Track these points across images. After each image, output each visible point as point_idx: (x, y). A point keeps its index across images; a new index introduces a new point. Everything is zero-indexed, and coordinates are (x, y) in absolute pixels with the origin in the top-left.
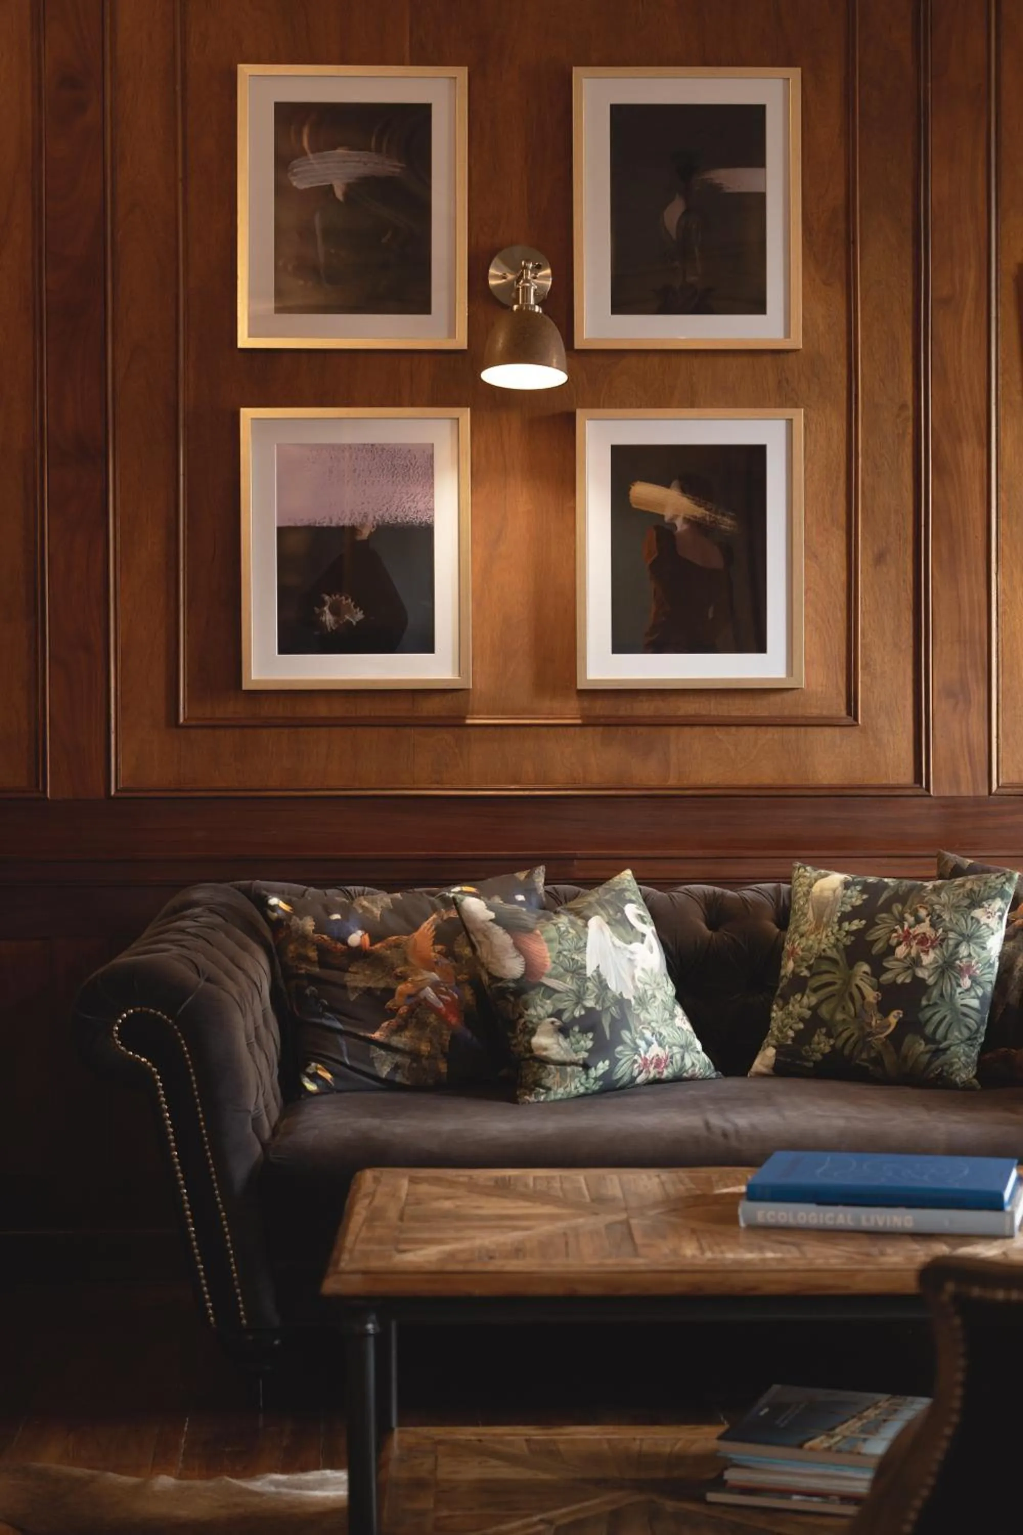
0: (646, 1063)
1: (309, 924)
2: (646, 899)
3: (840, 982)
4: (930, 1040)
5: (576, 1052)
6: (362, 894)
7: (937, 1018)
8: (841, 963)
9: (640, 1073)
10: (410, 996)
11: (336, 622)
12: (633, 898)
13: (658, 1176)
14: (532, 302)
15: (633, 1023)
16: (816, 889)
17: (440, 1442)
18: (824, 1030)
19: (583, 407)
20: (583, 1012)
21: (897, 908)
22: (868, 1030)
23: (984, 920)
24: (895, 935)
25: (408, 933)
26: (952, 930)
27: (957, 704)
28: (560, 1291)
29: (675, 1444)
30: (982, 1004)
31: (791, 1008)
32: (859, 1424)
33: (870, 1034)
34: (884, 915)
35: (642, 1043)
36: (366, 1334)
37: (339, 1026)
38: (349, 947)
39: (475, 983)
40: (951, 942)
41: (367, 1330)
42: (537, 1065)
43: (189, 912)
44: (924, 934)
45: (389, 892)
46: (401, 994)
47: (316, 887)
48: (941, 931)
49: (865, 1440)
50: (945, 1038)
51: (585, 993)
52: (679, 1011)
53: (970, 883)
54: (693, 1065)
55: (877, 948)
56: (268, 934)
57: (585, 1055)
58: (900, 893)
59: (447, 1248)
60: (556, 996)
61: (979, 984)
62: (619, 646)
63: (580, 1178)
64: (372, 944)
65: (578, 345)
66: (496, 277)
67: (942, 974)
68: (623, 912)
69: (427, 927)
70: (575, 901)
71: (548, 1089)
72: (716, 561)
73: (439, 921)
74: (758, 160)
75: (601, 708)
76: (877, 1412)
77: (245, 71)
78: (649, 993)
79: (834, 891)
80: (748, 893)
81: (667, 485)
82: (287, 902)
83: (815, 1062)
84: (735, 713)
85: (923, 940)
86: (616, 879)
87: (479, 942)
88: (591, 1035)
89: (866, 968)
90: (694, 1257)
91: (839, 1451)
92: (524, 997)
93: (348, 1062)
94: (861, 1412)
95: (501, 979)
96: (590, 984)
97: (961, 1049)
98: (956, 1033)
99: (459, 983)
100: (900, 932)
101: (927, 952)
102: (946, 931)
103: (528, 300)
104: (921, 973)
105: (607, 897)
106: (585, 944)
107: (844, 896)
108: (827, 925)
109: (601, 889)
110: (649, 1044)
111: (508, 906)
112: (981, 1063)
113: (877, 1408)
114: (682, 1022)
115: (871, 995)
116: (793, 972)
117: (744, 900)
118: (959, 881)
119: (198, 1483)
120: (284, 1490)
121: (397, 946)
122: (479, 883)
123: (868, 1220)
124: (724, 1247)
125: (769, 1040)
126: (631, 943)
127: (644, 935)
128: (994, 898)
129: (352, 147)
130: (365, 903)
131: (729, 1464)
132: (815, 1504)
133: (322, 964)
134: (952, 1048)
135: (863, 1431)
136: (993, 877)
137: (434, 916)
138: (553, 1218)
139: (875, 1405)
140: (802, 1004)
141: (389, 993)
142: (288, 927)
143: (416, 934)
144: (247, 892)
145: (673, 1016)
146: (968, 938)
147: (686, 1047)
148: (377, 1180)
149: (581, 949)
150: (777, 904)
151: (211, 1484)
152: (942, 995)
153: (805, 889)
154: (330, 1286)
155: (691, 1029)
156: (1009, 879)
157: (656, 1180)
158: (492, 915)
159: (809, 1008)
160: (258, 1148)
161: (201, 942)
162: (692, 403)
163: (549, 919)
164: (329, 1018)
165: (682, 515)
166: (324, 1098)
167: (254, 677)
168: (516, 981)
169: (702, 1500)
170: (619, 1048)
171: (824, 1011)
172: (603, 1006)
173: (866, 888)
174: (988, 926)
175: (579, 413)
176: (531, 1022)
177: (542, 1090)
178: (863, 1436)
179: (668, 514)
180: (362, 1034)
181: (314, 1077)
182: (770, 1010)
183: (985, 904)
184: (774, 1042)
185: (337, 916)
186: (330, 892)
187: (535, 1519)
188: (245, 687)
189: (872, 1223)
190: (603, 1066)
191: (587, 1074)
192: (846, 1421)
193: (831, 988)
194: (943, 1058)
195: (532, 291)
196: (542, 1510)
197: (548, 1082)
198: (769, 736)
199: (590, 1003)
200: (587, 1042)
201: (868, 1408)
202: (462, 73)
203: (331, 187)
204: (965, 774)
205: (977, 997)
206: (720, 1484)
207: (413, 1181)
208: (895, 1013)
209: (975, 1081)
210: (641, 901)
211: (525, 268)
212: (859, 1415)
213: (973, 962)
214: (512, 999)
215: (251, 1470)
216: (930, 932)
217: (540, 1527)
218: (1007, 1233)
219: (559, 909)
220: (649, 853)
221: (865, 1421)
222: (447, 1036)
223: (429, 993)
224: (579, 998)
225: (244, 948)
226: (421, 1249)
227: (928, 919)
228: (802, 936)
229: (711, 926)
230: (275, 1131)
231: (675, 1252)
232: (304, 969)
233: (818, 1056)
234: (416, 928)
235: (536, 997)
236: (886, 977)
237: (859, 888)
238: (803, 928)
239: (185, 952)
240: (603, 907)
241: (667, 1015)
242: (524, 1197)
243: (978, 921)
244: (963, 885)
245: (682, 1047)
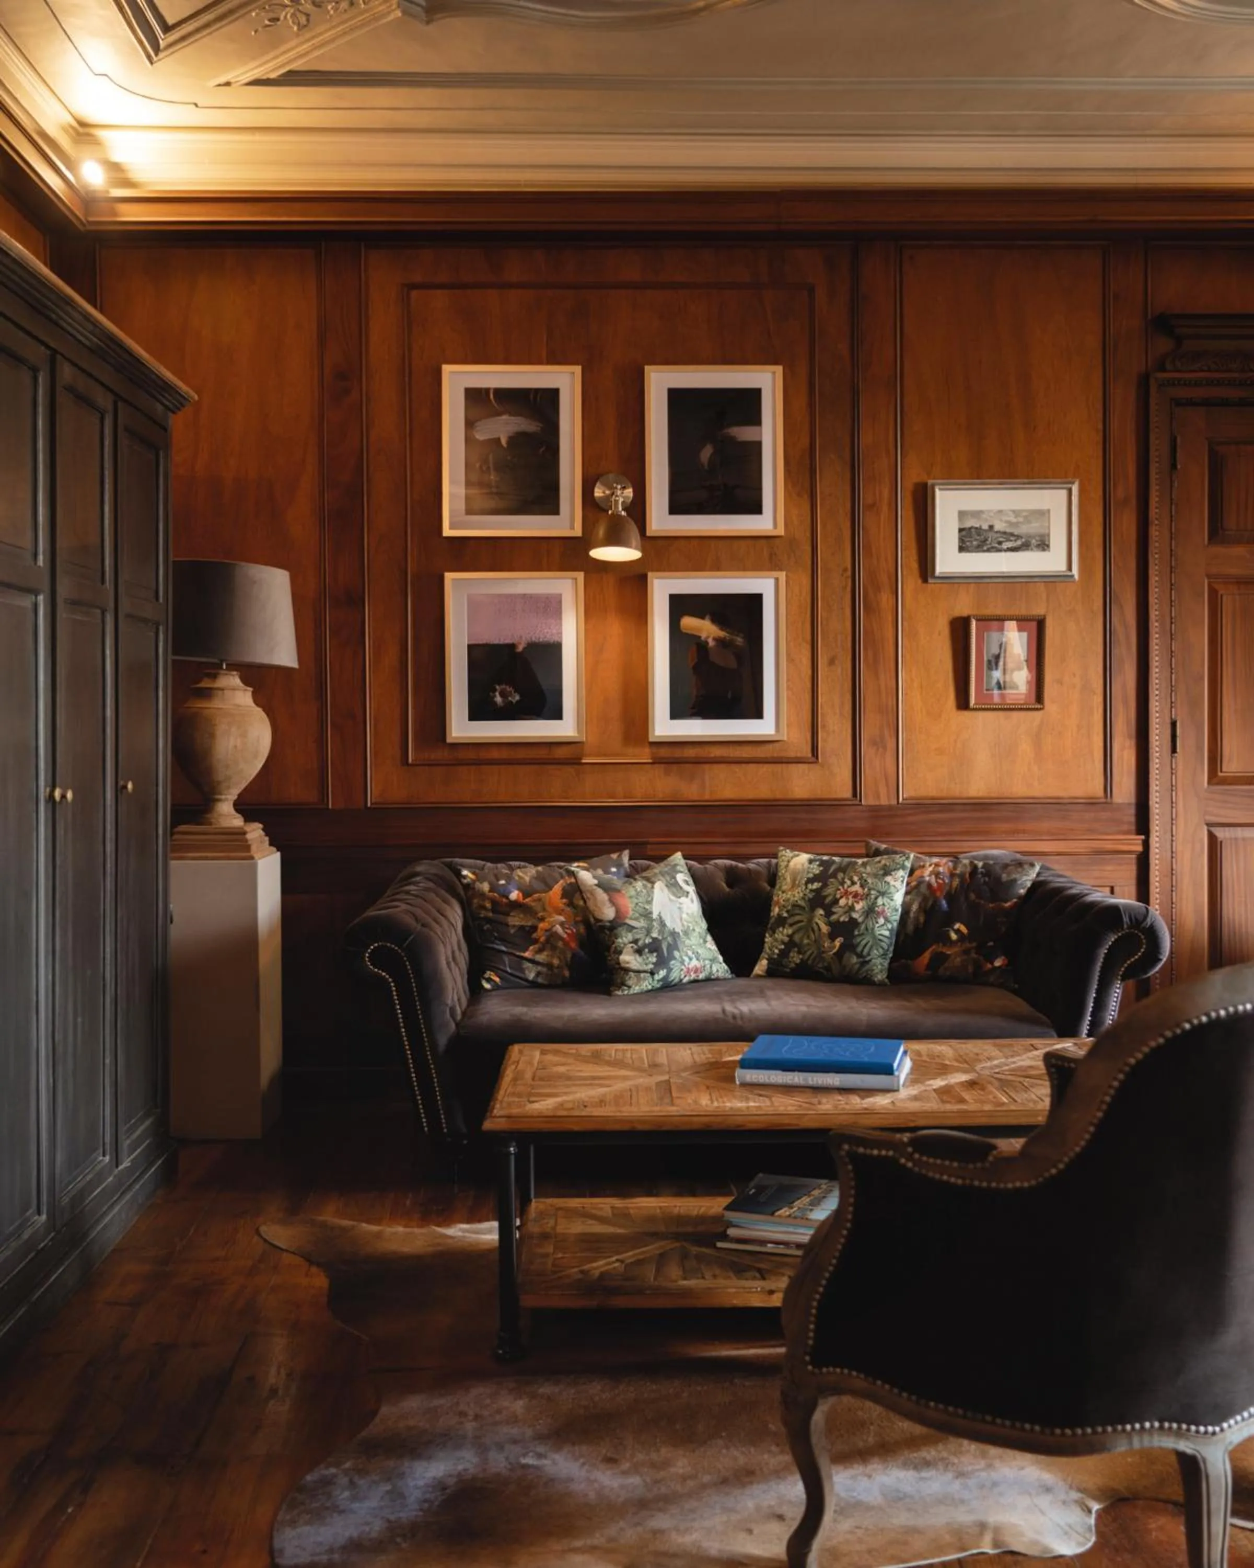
0: (688, 971)
1: (485, 887)
2: (690, 869)
3: (805, 920)
4: (860, 956)
5: (646, 964)
6: (519, 867)
7: (864, 942)
8: (807, 909)
9: (685, 976)
10: (546, 931)
11: (503, 701)
12: (682, 870)
13: (690, 1049)
14: (620, 509)
15: (681, 946)
16: (792, 864)
17: (560, 1209)
18: (796, 949)
19: (652, 571)
20: (651, 940)
21: (840, 875)
22: (823, 949)
23: (892, 883)
24: (839, 892)
25: (545, 892)
26: (874, 889)
27: (878, 749)
28: (626, 1127)
29: (700, 1209)
30: (891, 934)
31: (776, 935)
32: (808, 1200)
33: (823, 952)
34: (832, 880)
35: (686, 959)
36: (509, 1153)
37: (503, 948)
38: (510, 901)
39: (586, 923)
40: (873, 897)
41: (510, 1151)
42: (623, 972)
43: (414, 879)
44: (857, 891)
45: (536, 865)
46: (542, 930)
47: (492, 862)
48: (866, 889)
49: (811, 1210)
50: (869, 954)
51: (652, 928)
52: (709, 938)
53: (884, 860)
54: (718, 971)
55: (828, 900)
56: (462, 893)
57: (651, 966)
58: (842, 866)
59: (559, 1099)
60: (635, 931)
61: (889, 922)
62: (675, 714)
63: (642, 1050)
64: (524, 899)
65: (648, 534)
66: (598, 492)
67: (867, 916)
68: (675, 878)
69: (558, 888)
70: (648, 871)
71: (629, 987)
72: (732, 663)
73: (564, 884)
74: (756, 420)
75: (664, 752)
76: (820, 1191)
77: (447, 369)
78: (691, 928)
79: (803, 865)
80: (751, 865)
81: (703, 618)
82: (474, 873)
83: (790, 969)
84: (744, 755)
85: (856, 895)
86: (672, 858)
87: (588, 898)
88: (655, 954)
89: (821, 912)
90: (707, 1106)
91: (795, 1218)
92: (615, 931)
93: (508, 970)
94: (810, 1192)
95: (601, 921)
96: (655, 923)
97: (879, 961)
98: (875, 951)
99: (576, 923)
100: (842, 890)
101: (858, 903)
102: (870, 889)
103: (618, 508)
104: (855, 915)
105: (666, 869)
106: (652, 899)
107: (809, 868)
108: (799, 886)
109: (662, 864)
110: (690, 959)
111: (607, 876)
112: (890, 969)
113: (820, 1189)
114: (711, 945)
115: (825, 929)
116: (778, 914)
117: (749, 870)
118: (878, 859)
119: (417, 1231)
120: (467, 1234)
121: (539, 900)
122: (589, 861)
123: (813, 1080)
124: (725, 1099)
125: (763, 954)
126: (680, 897)
127: (688, 893)
128: (898, 869)
129: (511, 414)
130: (521, 874)
131: (730, 1225)
132: (781, 1249)
133: (493, 910)
134: (873, 961)
135: (810, 1205)
136: (898, 856)
137: (561, 882)
138: (625, 1078)
139: (819, 1187)
140: (783, 934)
141: (534, 928)
142: (474, 888)
143: (551, 893)
144: (450, 866)
145: (705, 942)
146: (882, 894)
147: (713, 960)
148: (521, 1052)
149: (650, 902)
150: (769, 871)
151: (424, 1230)
152: (867, 929)
153: (786, 863)
154: (488, 1125)
155: (716, 949)
156: (908, 858)
157: (689, 1052)
158: (596, 882)
159: (788, 936)
160: (453, 1026)
161: (420, 900)
162: (718, 569)
163: (631, 884)
164: (497, 944)
165: (712, 636)
166: (494, 993)
167: (454, 734)
168: (610, 922)
169: (715, 1247)
170: (673, 962)
171: (797, 938)
172: (663, 936)
173: (822, 863)
174: (894, 886)
175: (650, 574)
176: (619, 946)
177: (625, 988)
178: (810, 1207)
179: (703, 636)
180: (518, 953)
181: (489, 980)
182: (765, 936)
183: (893, 873)
184: (767, 956)
185: (502, 882)
186: (499, 865)
187: (614, 1259)
188: (449, 740)
189: (815, 1083)
190: (662, 973)
191: (653, 978)
192: (801, 1197)
193: (799, 925)
194: (867, 967)
195: (620, 502)
196: (618, 1253)
197: (630, 983)
198: (765, 769)
199: (655, 935)
200: (653, 958)
201: (814, 1189)
202: (578, 369)
203: (499, 439)
204: (883, 791)
205: (888, 929)
206: (724, 1237)
207: (543, 1053)
208: (838, 939)
209: (886, 980)
210: (686, 871)
211: (616, 488)
212: (808, 1194)
213: (886, 909)
214: (608, 932)
215: (448, 1221)
216: (860, 890)
217: (617, 1265)
218: (896, 1088)
219: (637, 877)
220: (691, 840)
221: (812, 1198)
222: (569, 956)
223: (558, 929)
224: (648, 932)
225: (446, 901)
226: (545, 1100)
227: (858, 883)
228: (783, 892)
229: (730, 885)
230: (464, 1014)
231: (696, 1102)
232: (483, 914)
233: (793, 965)
234: (550, 888)
235: (622, 931)
236: (834, 917)
237: (818, 863)
238: (784, 888)
239: (409, 907)
240: (663, 876)
241: (701, 941)
242: (609, 1063)
243: (888, 883)
244: (880, 862)
245: (711, 960)
